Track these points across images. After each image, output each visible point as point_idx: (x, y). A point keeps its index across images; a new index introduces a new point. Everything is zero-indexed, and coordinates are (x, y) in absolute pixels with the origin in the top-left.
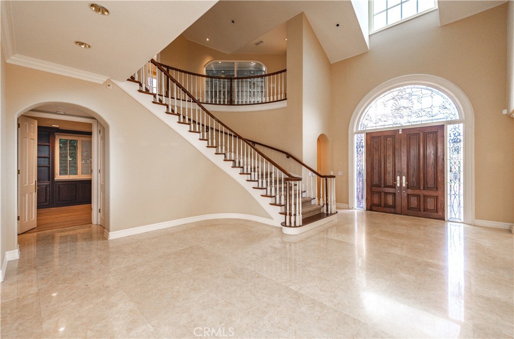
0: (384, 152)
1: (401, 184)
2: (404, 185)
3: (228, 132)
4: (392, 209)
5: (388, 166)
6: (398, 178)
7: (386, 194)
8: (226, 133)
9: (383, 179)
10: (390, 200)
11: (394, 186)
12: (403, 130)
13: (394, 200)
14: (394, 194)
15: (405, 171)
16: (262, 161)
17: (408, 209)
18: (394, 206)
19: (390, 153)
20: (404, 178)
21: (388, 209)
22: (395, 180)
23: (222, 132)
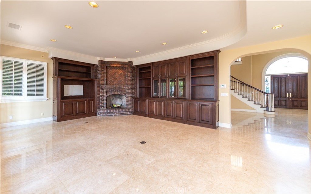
0: (281, 84)
1: (289, 96)
2: (290, 97)
3: (237, 81)
4: (285, 107)
5: (282, 89)
6: (288, 94)
7: (281, 101)
8: (236, 82)
9: (280, 95)
10: (284, 103)
11: (286, 97)
12: (290, 75)
13: (286, 103)
14: (286, 101)
15: (291, 91)
16: (252, 91)
17: (293, 106)
18: (286, 105)
19: (283, 84)
20: (290, 94)
21: (282, 107)
22: (286, 95)
23: (234, 81)
